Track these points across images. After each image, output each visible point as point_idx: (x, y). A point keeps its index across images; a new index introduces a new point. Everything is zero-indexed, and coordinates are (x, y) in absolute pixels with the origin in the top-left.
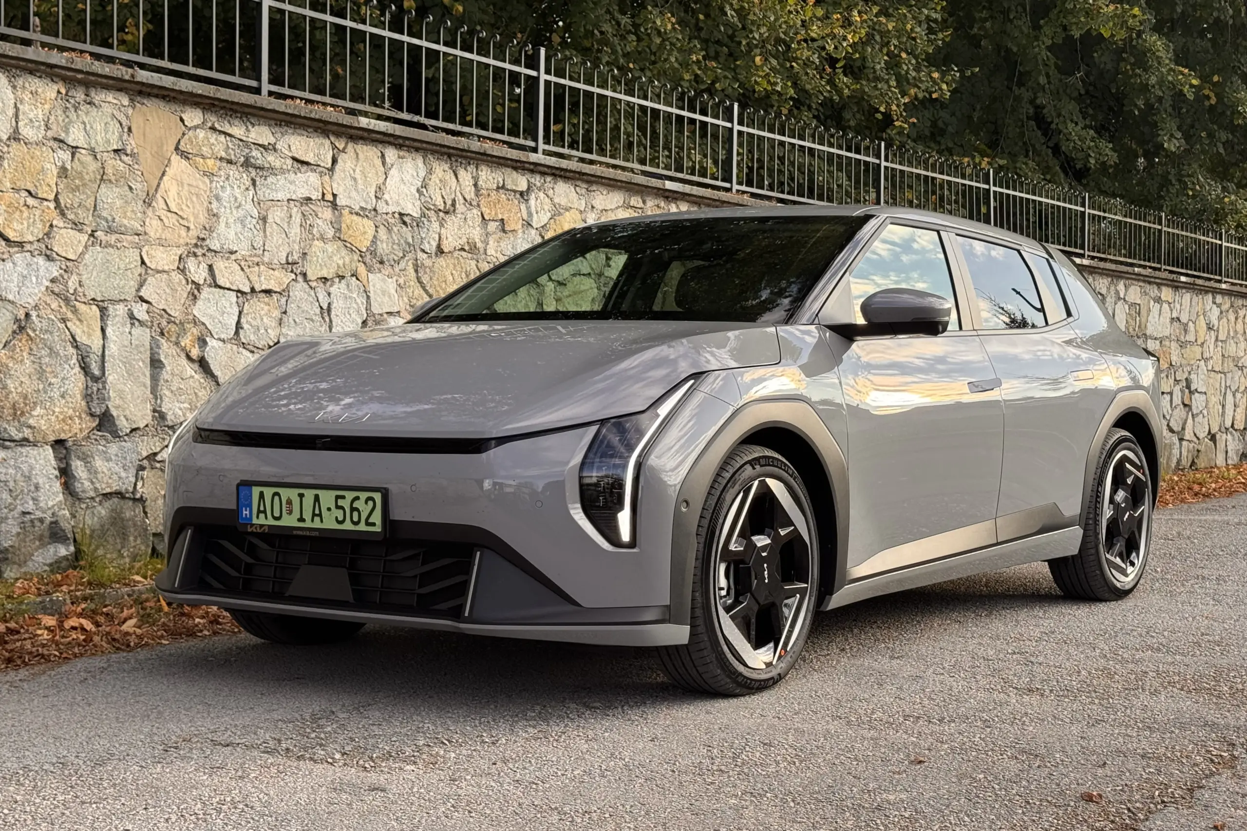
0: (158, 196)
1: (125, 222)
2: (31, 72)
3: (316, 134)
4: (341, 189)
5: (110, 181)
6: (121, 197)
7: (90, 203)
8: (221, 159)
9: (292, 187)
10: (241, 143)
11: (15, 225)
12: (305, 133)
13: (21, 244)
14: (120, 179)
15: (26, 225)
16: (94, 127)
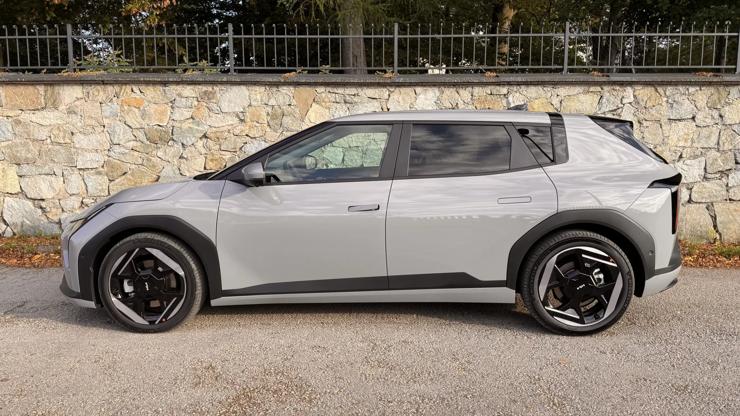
0: (306, 118)
1: (293, 128)
2: (255, 84)
3: (379, 87)
4: (392, 106)
5: (287, 115)
6: (291, 119)
7: (279, 123)
8: (334, 102)
9: (367, 108)
10: (342, 96)
11: (252, 132)
12: (373, 88)
13: (255, 138)
14: (290, 114)
15: (256, 132)
16: (279, 98)
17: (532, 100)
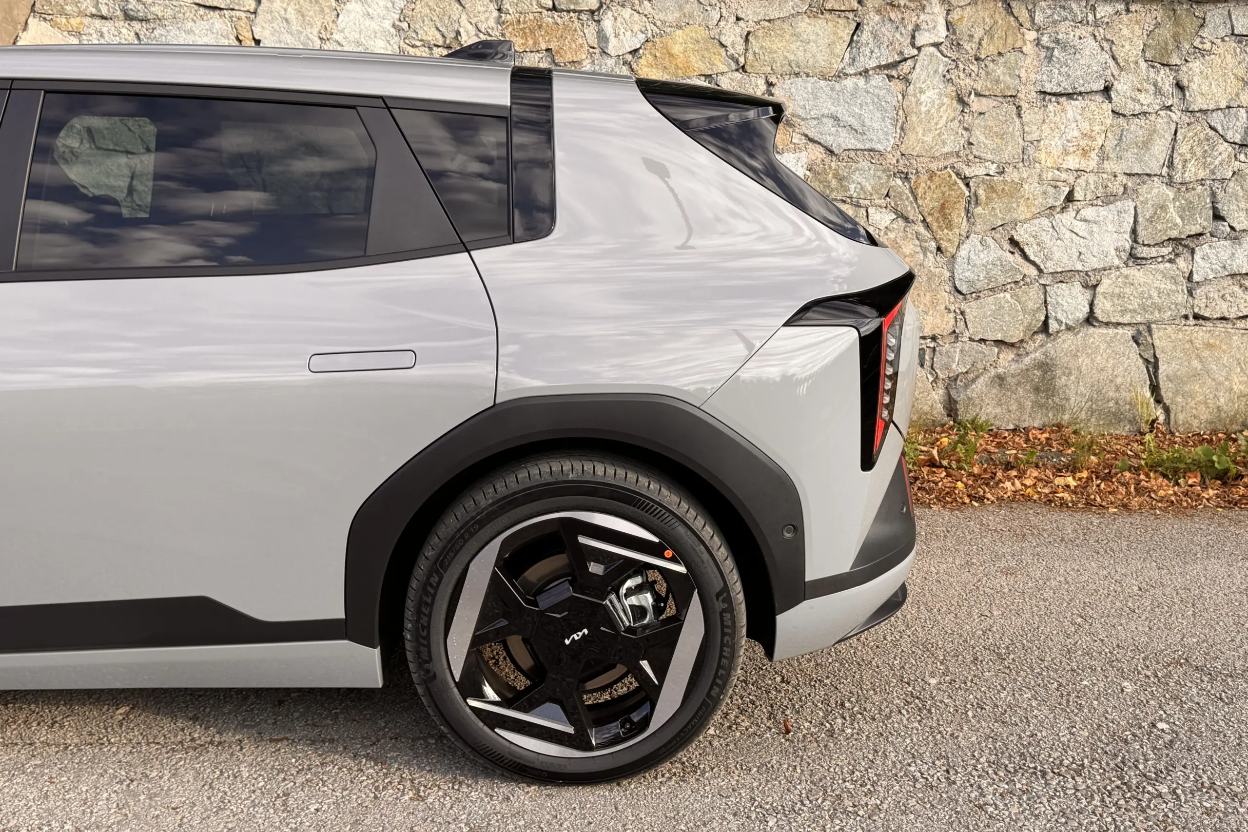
17: (668, 30)
